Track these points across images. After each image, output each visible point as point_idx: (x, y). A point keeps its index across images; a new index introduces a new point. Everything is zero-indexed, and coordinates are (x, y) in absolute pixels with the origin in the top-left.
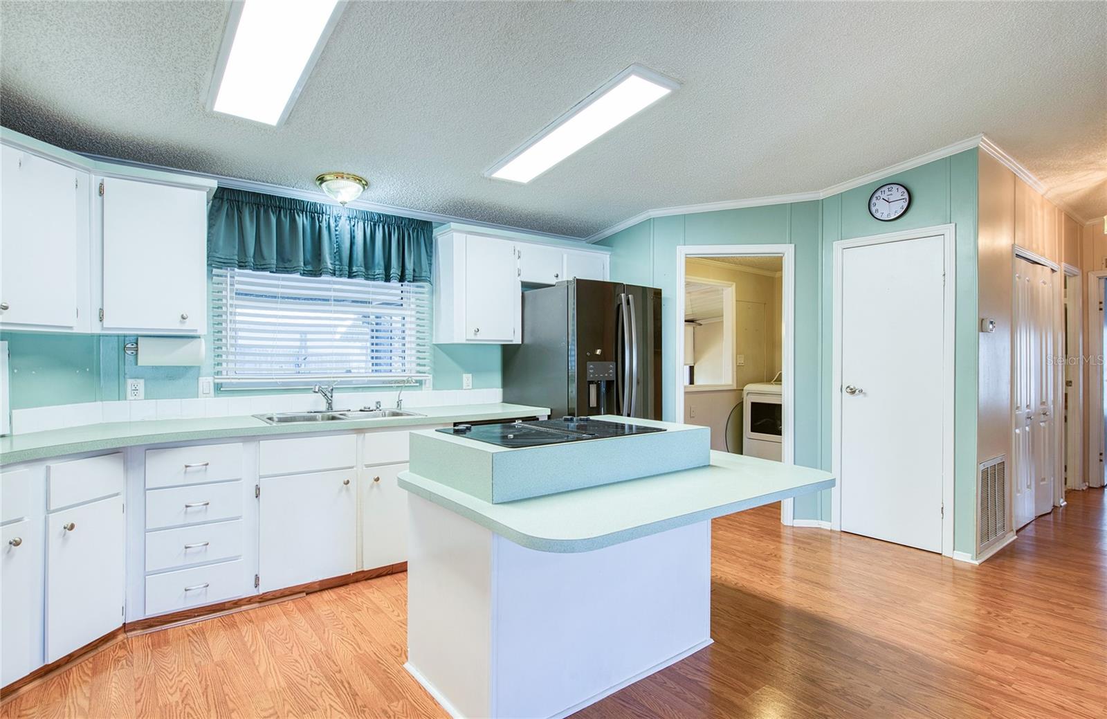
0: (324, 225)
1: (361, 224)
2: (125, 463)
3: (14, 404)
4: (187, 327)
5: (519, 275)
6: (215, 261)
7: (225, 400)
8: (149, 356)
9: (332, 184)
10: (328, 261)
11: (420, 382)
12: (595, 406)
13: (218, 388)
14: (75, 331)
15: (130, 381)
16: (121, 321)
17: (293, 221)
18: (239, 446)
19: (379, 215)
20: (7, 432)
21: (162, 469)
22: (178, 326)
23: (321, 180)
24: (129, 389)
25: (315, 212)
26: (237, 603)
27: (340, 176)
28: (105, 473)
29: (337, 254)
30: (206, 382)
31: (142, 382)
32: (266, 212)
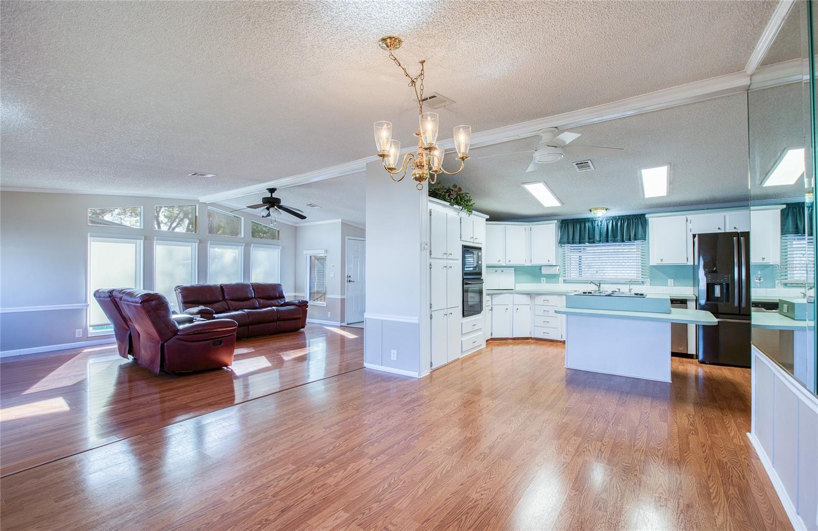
0: (596, 224)
1: (611, 221)
2: (531, 297)
3: (515, 283)
4: (550, 263)
5: (691, 231)
6: (561, 242)
7: (566, 285)
8: (544, 271)
9: (594, 212)
10: (597, 238)
11: (643, 282)
12: (719, 296)
13: (565, 281)
14: (526, 265)
15: (542, 278)
16: (536, 262)
17: (585, 226)
18: (557, 296)
19: (619, 217)
20: (514, 288)
21: (539, 300)
22: (548, 263)
23: (591, 211)
24: (542, 280)
25: (592, 221)
26: (557, 341)
27: (596, 209)
28: (526, 299)
29: (600, 235)
30: (561, 279)
31: (545, 278)
32: (576, 224)
